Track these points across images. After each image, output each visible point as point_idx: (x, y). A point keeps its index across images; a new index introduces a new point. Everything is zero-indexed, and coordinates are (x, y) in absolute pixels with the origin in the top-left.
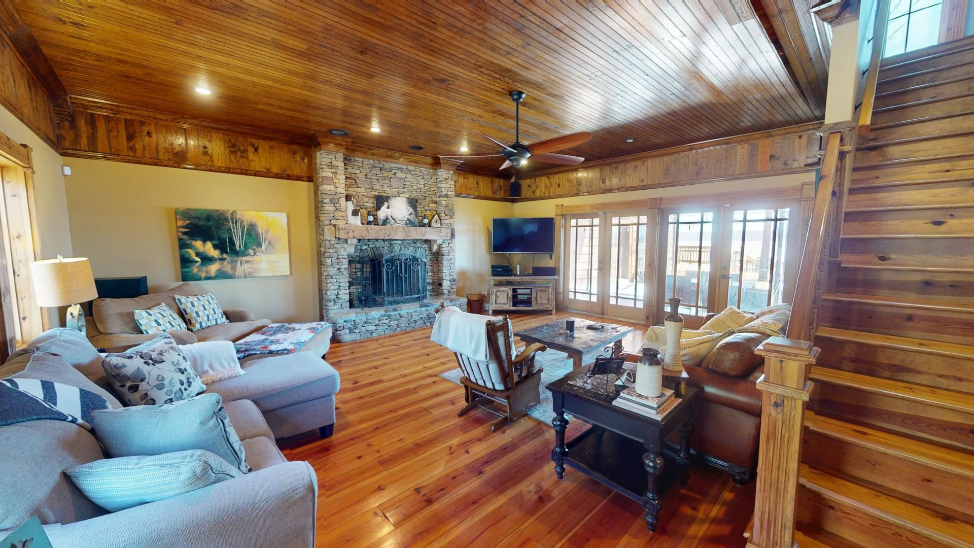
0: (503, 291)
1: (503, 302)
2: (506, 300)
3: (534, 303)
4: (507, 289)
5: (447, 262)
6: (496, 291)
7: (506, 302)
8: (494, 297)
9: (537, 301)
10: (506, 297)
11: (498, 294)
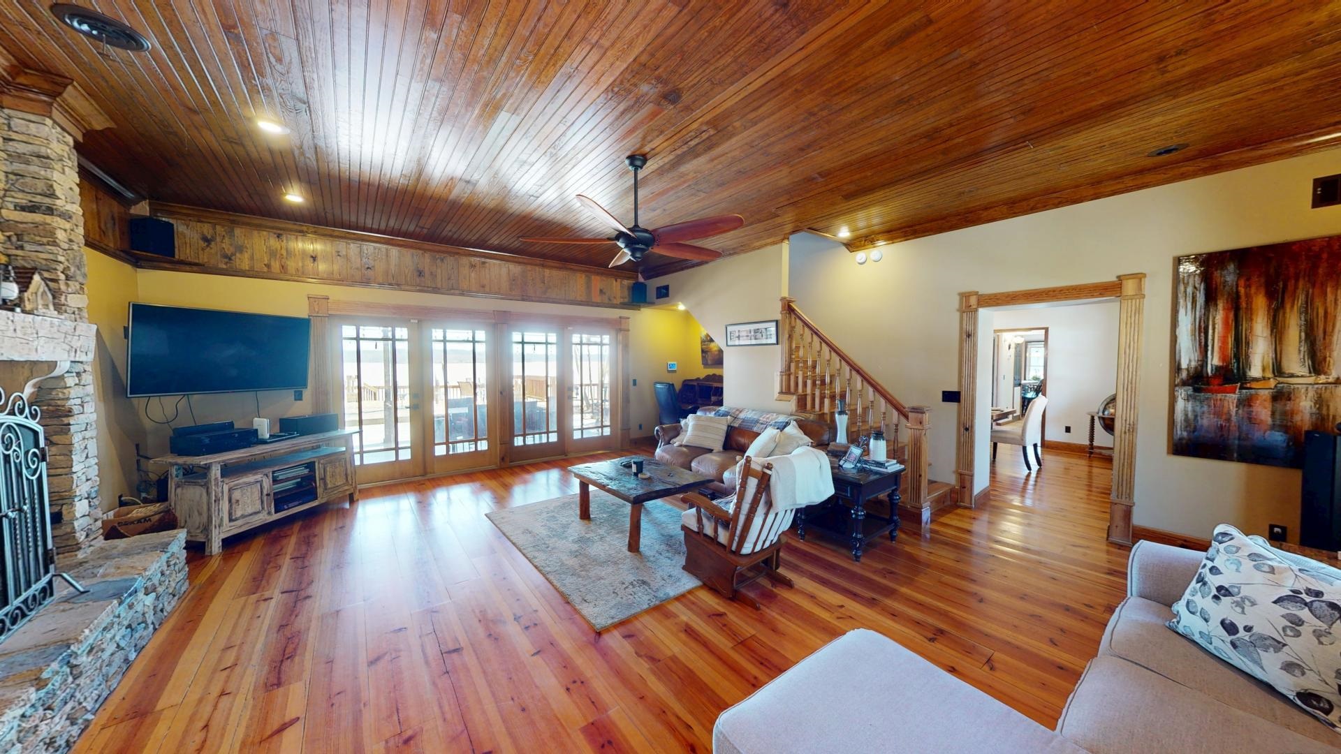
0: (249, 484)
1: (250, 510)
2: (258, 502)
3: (320, 491)
4: (258, 477)
5: (80, 436)
6: (230, 490)
7: (258, 507)
8: (225, 505)
9: (325, 484)
10: (257, 495)
11: (237, 495)
